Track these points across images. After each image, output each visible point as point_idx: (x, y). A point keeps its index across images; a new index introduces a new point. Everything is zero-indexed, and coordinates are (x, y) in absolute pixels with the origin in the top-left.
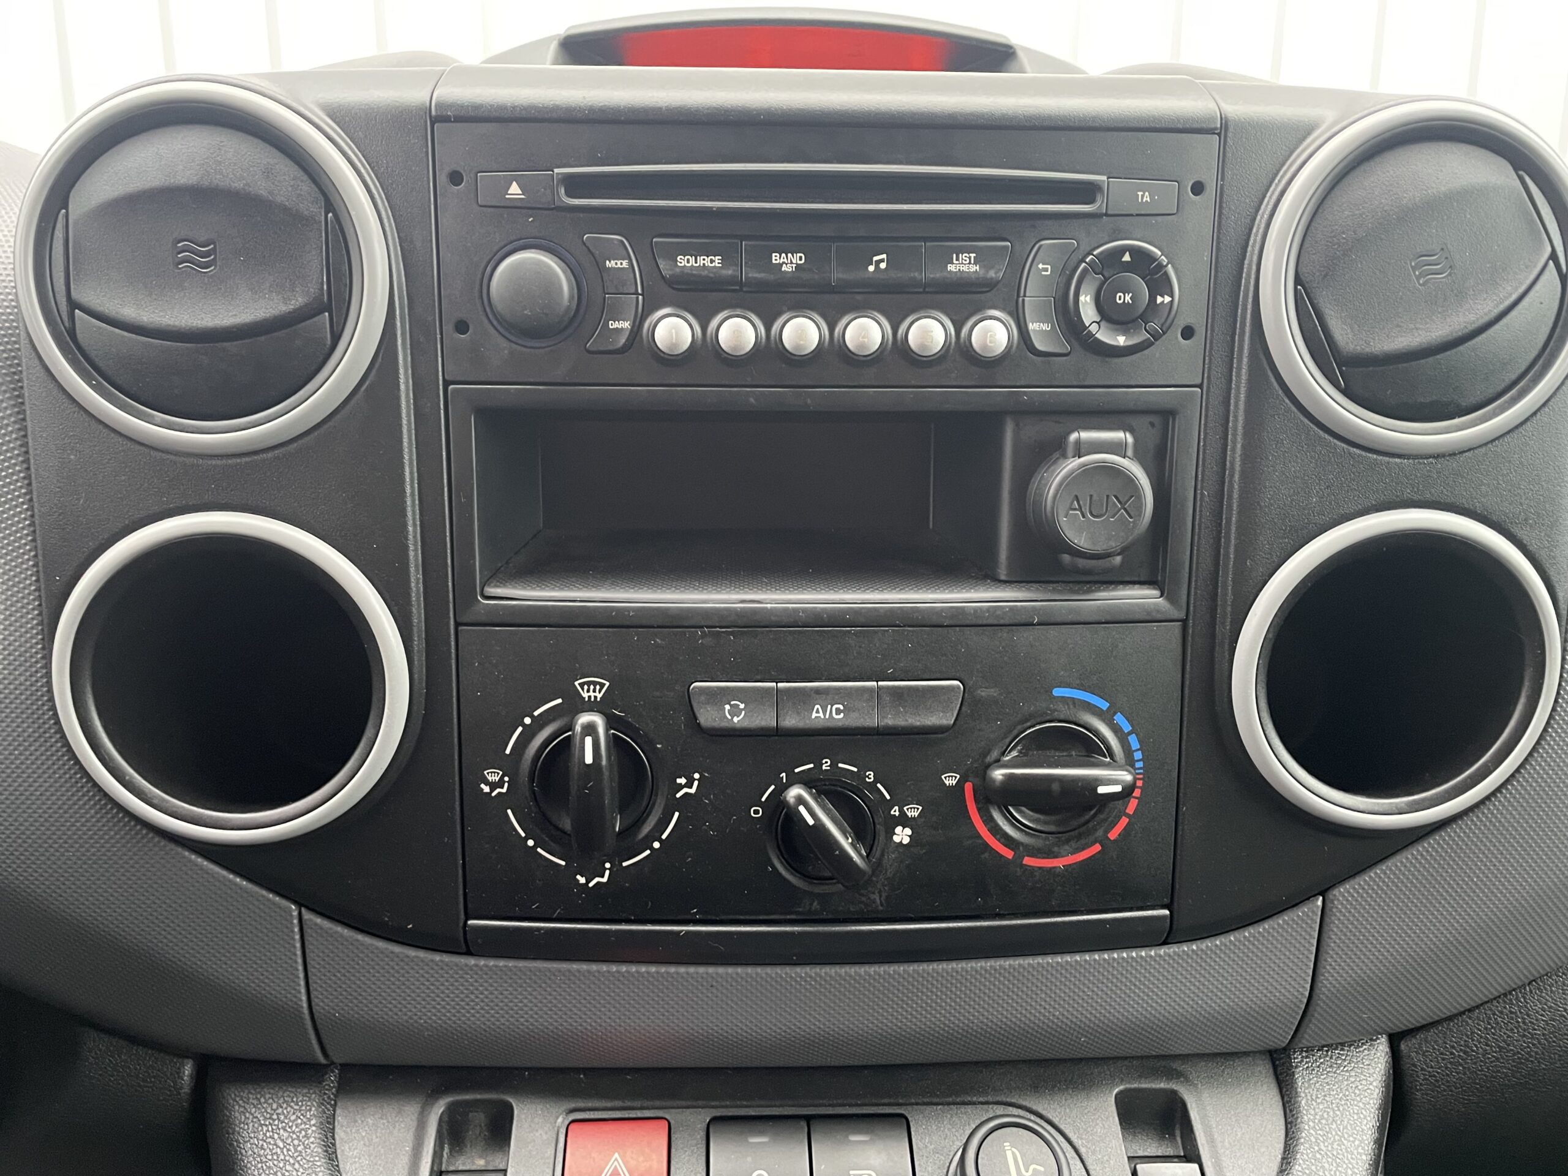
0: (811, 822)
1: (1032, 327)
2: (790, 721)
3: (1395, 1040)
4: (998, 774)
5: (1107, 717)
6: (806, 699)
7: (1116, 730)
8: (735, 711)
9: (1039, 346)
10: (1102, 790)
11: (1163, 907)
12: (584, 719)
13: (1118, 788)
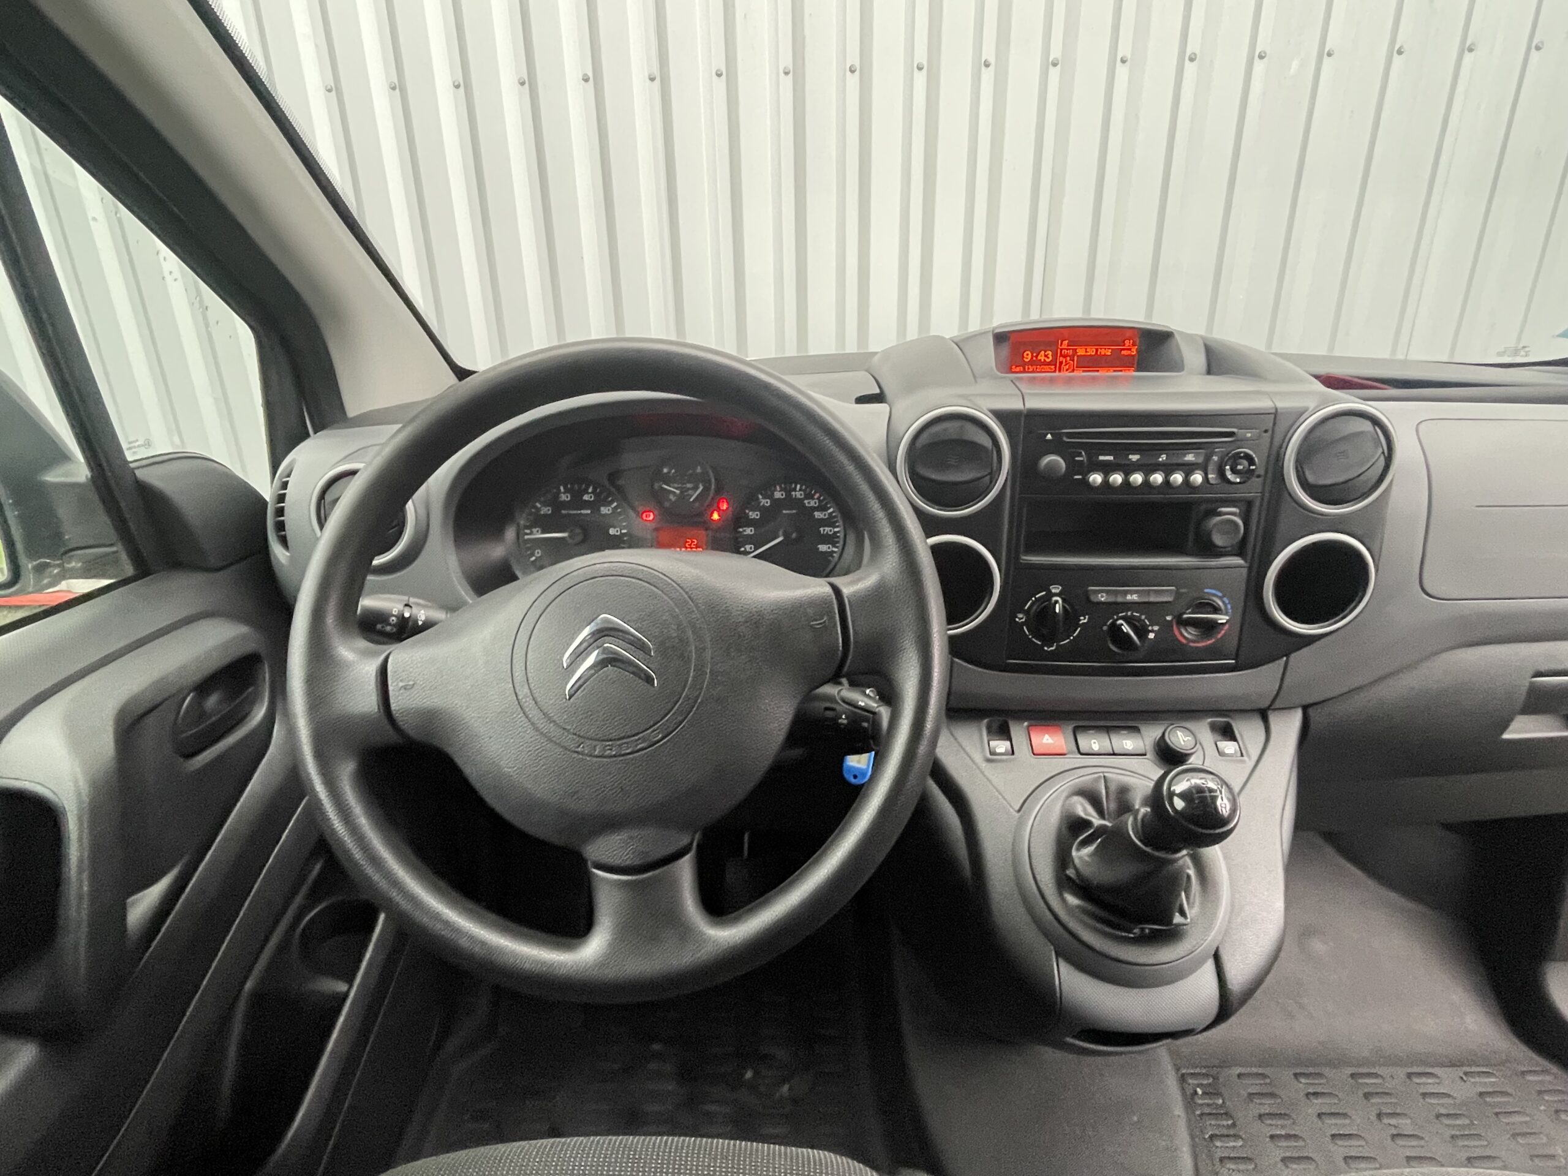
0: (1125, 631)
1: (1210, 476)
2: (1120, 599)
3: (1305, 708)
4: (1185, 616)
5: (1221, 598)
6: (1126, 593)
7: (1224, 602)
8: (1102, 597)
9: (1212, 482)
10: (1220, 622)
11: (1232, 659)
12: (1055, 598)
13: (1224, 621)
